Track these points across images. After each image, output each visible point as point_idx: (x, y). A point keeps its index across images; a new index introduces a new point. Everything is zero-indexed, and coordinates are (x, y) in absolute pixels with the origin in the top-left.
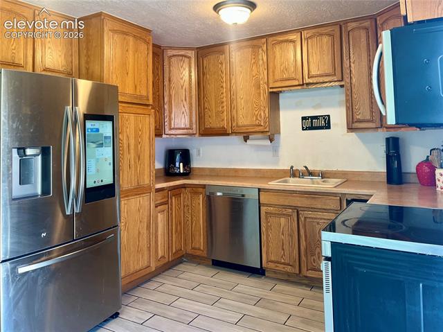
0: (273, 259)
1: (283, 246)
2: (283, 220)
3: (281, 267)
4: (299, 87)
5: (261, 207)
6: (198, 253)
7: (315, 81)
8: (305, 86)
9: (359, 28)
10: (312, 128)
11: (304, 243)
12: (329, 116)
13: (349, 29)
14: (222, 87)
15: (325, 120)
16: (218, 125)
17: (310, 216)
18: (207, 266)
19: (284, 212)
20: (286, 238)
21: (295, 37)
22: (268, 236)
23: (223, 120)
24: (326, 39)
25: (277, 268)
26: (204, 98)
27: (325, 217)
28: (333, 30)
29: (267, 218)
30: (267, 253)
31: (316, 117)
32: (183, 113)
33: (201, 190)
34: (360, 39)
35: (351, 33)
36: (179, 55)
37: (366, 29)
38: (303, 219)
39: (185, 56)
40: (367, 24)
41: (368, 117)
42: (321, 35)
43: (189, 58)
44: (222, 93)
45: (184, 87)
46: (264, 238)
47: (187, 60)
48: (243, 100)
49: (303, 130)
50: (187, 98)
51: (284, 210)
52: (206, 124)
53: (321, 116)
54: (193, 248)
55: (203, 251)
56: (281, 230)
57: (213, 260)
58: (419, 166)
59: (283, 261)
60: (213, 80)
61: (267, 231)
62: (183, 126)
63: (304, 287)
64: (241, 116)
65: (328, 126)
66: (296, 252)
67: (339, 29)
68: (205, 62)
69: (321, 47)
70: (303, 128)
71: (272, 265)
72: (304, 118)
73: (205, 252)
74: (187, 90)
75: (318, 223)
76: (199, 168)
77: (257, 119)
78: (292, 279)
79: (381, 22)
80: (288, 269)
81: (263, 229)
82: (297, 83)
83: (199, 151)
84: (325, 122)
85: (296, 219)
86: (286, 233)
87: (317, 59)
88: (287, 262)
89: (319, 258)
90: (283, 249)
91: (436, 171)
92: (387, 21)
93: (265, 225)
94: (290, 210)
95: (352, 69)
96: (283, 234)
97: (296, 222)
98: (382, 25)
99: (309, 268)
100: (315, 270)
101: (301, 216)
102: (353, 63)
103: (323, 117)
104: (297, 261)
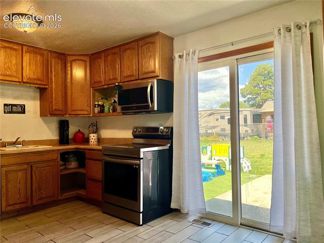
0: (11, 203)
1: (19, 191)
2: (20, 174)
3: (17, 207)
4: (18, 83)
5: (2, 168)
8: (22, 84)
9: (58, 58)
10: (12, 112)
11: (35, 184)
12: (24, 105)
13: (53, 56)
15: (22, 107)
17: (39, 167)
19: (21, 168)
20: (22, 185)
21: (18, 47)
22: (7, 188)
24: (39, 57)
25: (15, 208)
28: (44, 54)
29: (6, 175)
30: (6, 201)
31: (15, 105)
35: (53, 60)
37: (61, 60)
38: (35, 169)
41: (61, 108)
42: (36, 53)
46: (4, 190)
49: (5, 113)
51: (21, 166)
53: (19, 105)
56: (19, 180)
58: (76, 134)
61: (6, 185)
65: (23, 112)
66: (29, 192)
67: (47, 54)
69: (36, 61)
71: (10, 208)
72: (5, 105)
80: (23, 205)
82: (17, 80)
84: (22, 109)
85: (29, 171)
86: (22, 182)
87: (33, 67)
88: (22, 201)
89: (44, 191)
90: (19, 194)
91: (91, 135)
92: (75, 60)
93: (4, 181)
94: (26, 166)
95: (53, 80)
96: (20, 183)
97: (30, 173)
98: (71, 61)
99: (38, 199)
100: (41, 199)
101: (33, 168)
102: (55, 77)
103: (21, 105)
104: (30, 198)
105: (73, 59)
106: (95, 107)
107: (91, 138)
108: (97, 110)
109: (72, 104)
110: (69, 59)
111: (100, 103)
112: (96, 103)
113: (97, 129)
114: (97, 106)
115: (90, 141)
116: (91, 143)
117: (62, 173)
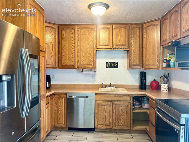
0: (100, 123)
1: (105, 117)
2: (106, 107)
3: (104, 127)
4: (110, 49)
5: (96, 102)
6: (62, 125)
7: (118, 48)
8: (113, 49)
9: (136, 27)
10: (110, 67)
11: (115, 115)
12: (118, 62)
13: (133, 27)
14: (73, 46)
16: (70, 64)
17: (118, 104)
18: (66, 131)
19: (106, 103)
20: (107, 114)
21: (110, 27)
22: (98, 114)
23: (73, 61)
24: (123, 30)
25: (102, 127)
26: (62, 50)
27: (124, 104)
28: (126, 27)
29: (98, 106)
30: (98, 122)
31: (112, 63)
32: (51, 57)
33: (64, 95)
34: (137, 32)
35: (133, 29)
36: (49, 27)
37: (139, 28)
38: (115, 105)
39: (53, 28)
40: (139, 26)
41: (138, 64)
42: (121, 28)
43: (55, 29)
44: (73, 49)
45: (52, 44)
46: (97, 115)
47: (53, 30)
48: (84, 53)
50: (53, 49)
51: (106, 102)
52: (63, 63)
53: (114, 62)
54: (58, 124)
55: (64, 124)
56: (105, 110)
57: (68, 128)
59: (105, 124)
60: (68, 42)
61: (98, 112)
62: (51, 63)
63: (113, 133)
64: (82, 60)
65: (117, 67)
66: (111, 120)
67: (128, 27)
68: (63, 32)
69: (121, 33)
70: (107, 67)
71: (99, 126)
72: (107, 63)
73: (65, 124)
74: (54, 45)
75: (121, 107)
76: (54, 84)
77: (90, 62)
78: (107, 131)
79: (146, 27)
80: (107, 127)
81: (96, 111)
82: (110, 47)
83: (54, 76)
84: (116, 65)
85: (111, 106)
86: (107, 112)
87: (119, 38)
88: (107, 124)
89: (121, 121)
90: (105, 119)
91: (162, 85)
92: (149, 26)
93: (97, 109)
94: (109, 102)
95: (133, 44)
96: (105, 113)
97: (112, 107)
98: (146, 28)
99: (116, 125)
100: (119, 126)
101: (114, 104)
102: (134, 41)
103: (115, 62)
104: (111, 123)
105: (147, 25)
106: (164, 62)
107: (162, 87)
108: (165, 65)
109: (146, 60)
110: (145, 26)
111: (167, 59)
112: (165, 59)
113: (168, 80)
114: (165, 61)
115: (161, 89)
116: (162, 91)
117: (134, 111)
